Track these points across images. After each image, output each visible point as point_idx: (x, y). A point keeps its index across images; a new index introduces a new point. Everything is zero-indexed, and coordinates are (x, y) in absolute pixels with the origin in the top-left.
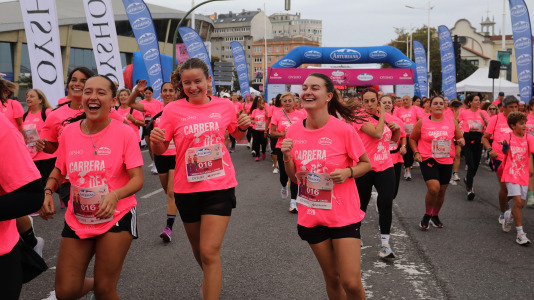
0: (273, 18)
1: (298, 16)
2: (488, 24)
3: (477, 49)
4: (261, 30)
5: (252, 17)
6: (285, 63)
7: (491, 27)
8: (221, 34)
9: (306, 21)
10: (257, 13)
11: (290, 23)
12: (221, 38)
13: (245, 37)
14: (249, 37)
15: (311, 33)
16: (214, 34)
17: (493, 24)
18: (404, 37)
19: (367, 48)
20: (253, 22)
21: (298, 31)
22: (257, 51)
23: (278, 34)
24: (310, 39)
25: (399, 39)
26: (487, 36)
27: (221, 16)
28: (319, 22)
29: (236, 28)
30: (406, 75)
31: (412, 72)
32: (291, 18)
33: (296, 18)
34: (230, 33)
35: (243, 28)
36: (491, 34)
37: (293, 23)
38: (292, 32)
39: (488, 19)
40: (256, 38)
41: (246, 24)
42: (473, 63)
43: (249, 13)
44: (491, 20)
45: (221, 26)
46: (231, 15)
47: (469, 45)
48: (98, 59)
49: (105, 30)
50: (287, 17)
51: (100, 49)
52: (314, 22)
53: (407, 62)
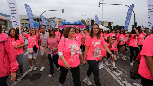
0: (58, 19)
1: (62, 18)
4: (56, 20)
12: (50, 22)
14: (54, 22)
16: (49, 21)
18: (79, 21)
19: (76, 22)
20: (55, 19)
22: (56, 24)
23: (59, 21)
27: (50, 18)
38: (61, 21)
40: (55, 22)
46: (51, 18)
47: (89, 22)
48: (12, 20)
49: (15, 12)
50: (60, 18)
51: (13, 17)
52: (64, 19)
53: (83, 24)
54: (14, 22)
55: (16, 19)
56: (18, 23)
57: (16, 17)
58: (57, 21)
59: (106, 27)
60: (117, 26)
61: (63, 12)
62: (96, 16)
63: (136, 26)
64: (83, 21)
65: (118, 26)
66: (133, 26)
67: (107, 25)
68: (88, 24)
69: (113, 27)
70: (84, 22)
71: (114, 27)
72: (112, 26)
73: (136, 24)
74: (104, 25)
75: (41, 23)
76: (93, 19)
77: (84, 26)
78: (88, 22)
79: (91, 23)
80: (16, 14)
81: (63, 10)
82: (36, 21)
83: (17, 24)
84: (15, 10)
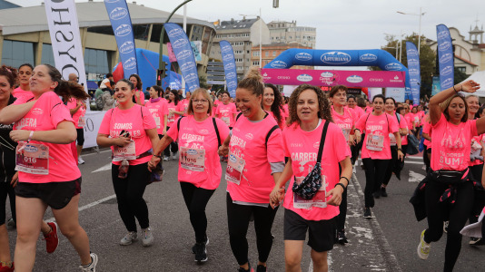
0: (271, 25)
1: (294, 23)
2: (477, 32)
3: (465, 56)
5: (251, 24)
6: (276, 64)
7: (479, 36)
9: (301, 29)
10: (256, 20)
11: (286, 30)
13: (245, 42)
14: (248, 42)
15: (306, 39)
17: (481, 32)
18: (394, 44)
19: (358, 51)
20: (252, 29)
21: (293, 38)
23: (275, 40)
24: (305, 45)
25: (389, 45)
26: (475, 44)
27: (224, 23)
28: (315, 29)
29: (237, 34)
30: (396, 78)
31: (403, 75)
32: (288, 25)
33: (292, 25)
34: (231, 38)
35: (243, 34)
36: (479, 43)
37: (289, 30)
38: (288, 39)
39: (477, 27)
40: (254, 44)
41: (246, 30)
42: (460, 69)
43: (249, 20)
44: (480, 29)
45: (223, 32)
46: (233, 22)
48: (56, 48)
49: (65, 17)
50: (284, 24)
51: (60, 37)
52: (309, 29)
54: (60, 53)
55: (70, 44)
56: (75, 59)
57: (69, 37)
58: (268, 42)
80: (69, 23)
82: (146, 39)
83: (72, 62)
84: (67, 10)
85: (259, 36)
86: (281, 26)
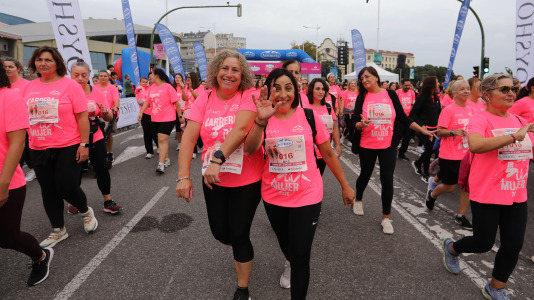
0: (217, 36)
1: (232, 35)
5: (205, 35)
8: (186, 45)
9: (237, 38)
10: (208, 33)
11: (227, 39)
12: (186, 48)
15: (240, 45)
16: (183, 45)
18: (296, 48)
20: (205, 38)
21: (232, 44)
23: (220, 46)
25: (293, 48)
27: (186, 35)
28: (244, 39)
30: (316, 67)
32: (228, 36)
33: (230, 36)
34: (191, 45)
37: (229, 39)
38: (228, 45)
40: (207, 48)
45: (186, 40)
46: (192, 34)
47: (331, 53)
48: (60, 42)
49: (68, 11)
50: (225, 35)
52: (241, 39)
53: (310, 60)
54: (64, 46)
55: (75, 37)
56: (80, 52)
57: (73, 30)
58: (216, 47)
59: (389, 70)
60: (428, 68)
61: (239, 15)
62: (354, 32)
63: (486, 70)
64: (309, 49)
65: (431, 66)
66: (476, 68)
67: (394, 64)
68: (329, 58)
69: (412, 70)
70: (314, 51)
71: (415, 72)
72: (409, 69)
73: (485, 62)
74: (384, 62)
75: (156, 52)
76: (346, 43)
77: (313, 65)
78: (328, 50)
79: (339, 54)
80: (73, 17)
81: (239, 6)
83: (78, 55)
84: (70, 4)
85: (210, 42)
86: (224, 37)
